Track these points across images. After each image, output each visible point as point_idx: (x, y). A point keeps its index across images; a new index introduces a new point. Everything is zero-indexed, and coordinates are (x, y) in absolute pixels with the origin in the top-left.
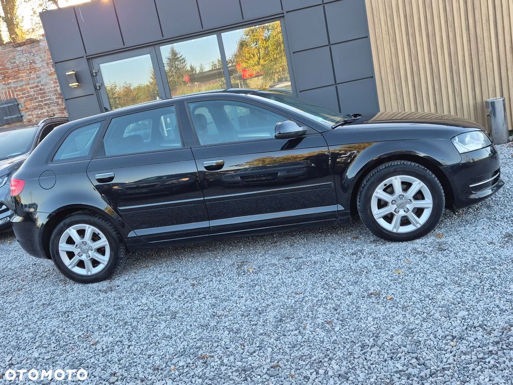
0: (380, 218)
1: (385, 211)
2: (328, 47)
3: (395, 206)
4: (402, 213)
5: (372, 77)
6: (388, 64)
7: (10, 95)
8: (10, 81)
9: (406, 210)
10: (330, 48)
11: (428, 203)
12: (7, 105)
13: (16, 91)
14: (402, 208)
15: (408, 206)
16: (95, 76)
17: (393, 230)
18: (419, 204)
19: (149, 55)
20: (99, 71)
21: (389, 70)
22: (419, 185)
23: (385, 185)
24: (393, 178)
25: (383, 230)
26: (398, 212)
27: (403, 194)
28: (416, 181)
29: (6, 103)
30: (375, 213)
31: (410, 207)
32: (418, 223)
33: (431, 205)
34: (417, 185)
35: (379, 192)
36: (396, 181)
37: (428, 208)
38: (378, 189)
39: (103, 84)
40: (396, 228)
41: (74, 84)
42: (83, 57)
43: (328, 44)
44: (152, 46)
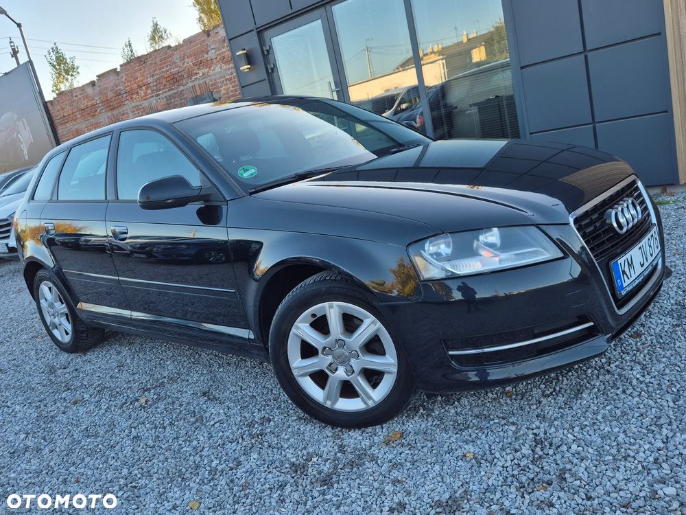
0: (304, 375)
1: (313, 364)
3: (330, 359)
4: (341, 373)
9: (349, 368)
11: (388, 362)
14: (343, 363)
15: (353, 362)
16: (267, 54)
17: (325, 402)
18: (374, 362)
19: (320, 21)
20: (271, 47)
22: (372, 326)
23: (313, 315)
24: (326, 304)
25: (308, 401)
26: (336, 370)
27: (344, 339)
28: (369, 317)
30: (294, 366)
31: (356, 365)
32: (370, 398)
33: (395, 370)
34: (370, 325)
35: (302, 329)
36: (333, 311)
37: (389, 373)
38: (300, 322)
39: (275, 65)
40: (330, 400)
41: (245, 67)
42: (253, 30)
44: (322, 6)
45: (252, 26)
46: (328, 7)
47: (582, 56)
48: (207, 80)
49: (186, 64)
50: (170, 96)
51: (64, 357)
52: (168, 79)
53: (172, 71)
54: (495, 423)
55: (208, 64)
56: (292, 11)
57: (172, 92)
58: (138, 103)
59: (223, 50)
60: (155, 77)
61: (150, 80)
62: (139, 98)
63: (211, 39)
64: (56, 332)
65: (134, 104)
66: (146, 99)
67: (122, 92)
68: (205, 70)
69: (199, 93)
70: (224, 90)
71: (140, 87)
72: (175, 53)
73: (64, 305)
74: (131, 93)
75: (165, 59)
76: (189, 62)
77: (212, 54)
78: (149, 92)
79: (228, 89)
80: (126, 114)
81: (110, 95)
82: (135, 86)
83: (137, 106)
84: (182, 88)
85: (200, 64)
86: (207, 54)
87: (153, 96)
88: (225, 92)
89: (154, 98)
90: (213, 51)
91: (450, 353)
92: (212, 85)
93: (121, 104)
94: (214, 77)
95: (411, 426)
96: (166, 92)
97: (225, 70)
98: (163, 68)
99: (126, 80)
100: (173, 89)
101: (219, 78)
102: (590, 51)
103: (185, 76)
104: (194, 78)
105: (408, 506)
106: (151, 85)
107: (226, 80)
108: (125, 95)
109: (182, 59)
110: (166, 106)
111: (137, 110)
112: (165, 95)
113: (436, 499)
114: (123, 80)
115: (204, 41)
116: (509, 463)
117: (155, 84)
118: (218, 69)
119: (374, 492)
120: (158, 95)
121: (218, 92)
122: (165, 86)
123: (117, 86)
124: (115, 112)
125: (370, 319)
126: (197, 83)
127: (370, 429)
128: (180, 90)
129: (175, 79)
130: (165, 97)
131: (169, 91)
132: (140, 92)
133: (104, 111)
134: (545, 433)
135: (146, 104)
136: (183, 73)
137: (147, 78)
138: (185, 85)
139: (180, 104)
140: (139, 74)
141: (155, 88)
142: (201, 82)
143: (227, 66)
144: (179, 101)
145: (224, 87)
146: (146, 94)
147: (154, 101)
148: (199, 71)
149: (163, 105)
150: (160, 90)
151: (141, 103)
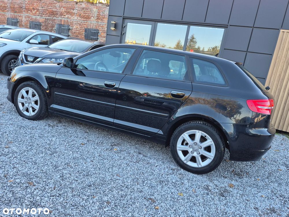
2: (246, 52)
5: (265, 79)
6: (278, 75)
7: (97, 27)
8: (99, 21)
10: (247, 53)
12: (94, 31)
13: (100, 26)
19: (151, 26)
20: (126, 26)
21: (276, 79)
29: (94, 30)
41: (113, 28)
43: (246, 51)
44: (154, 21)
45: (122, 15)
46: (156, 22)
48: (69, 20)
49: (61, 10)
50: (48, 19)
52: (50, 12)
53: (53, 9)
55: (72, 14)
56: (142, 18)
57: (49, 18)
58: (30, 15)
59: (81, 12)
60: (43, 8)
61: (40, 8)
62: (31, 13)
63: (77, 6)
65: (27, 15)
66: (35, 15)
67: (23, 7)
68: (70, 16)
69: (63, 23)
70: (75, 27)
71: (34, 9)
72: (58, 3)
74: (28, 10)
75: (51, 3)
77: (75, 11)
78: (37, 13)
79: (78, 27)
80: (21, 17)
81: (16, 6)
82: (32, 8)
83: (29, 16)
84: (55, 18)
85: (68, 13)
86: (73, 10)
87: (39, 15)
88: (75, 28)
89: (39, 16)
90: (77, 11)
92: (70, 23)
93: (20, 12)
94: (72, 20)
96: (46, 16)
97: (79, 20)
98: (49, 6)
99: (28, 3)
101: (75, 22)
103: (59, 14)
104: (62, 16)
106: (40, 11)
107: (78, 24)
108: (24, 9)
109: (60, 7)
110: (44, 22)
111: (28, 18)
112: (46, 17)
114: (26, 3)
115: (73, 5)
117: (42, 11)
118: (76, 18)
120: (42, 16)
121: (72, 26)
122: (47, 14)
123: (22, 4)
124: (16, 14)
126: (63, 19)
128: (54, 18)
129: (53, 13)
130: (45, 18)
131: (48, 16)
132: (33, 11)
133: (10, 11)
135: (34, 17)
136: (58, 13)
137: (39, 7)
138: (57, 18)
139: (52, 24)
140: (35, 4)
141: (41, 12)
142: (66, 19)
143: (81, 19)
144: (52, 23)
145: (76, 26)
146: (36, 13)
147: (38, 18)
148: (66, 15)
149: (43, 21)
150: (44, 14)
151: (31, 16)
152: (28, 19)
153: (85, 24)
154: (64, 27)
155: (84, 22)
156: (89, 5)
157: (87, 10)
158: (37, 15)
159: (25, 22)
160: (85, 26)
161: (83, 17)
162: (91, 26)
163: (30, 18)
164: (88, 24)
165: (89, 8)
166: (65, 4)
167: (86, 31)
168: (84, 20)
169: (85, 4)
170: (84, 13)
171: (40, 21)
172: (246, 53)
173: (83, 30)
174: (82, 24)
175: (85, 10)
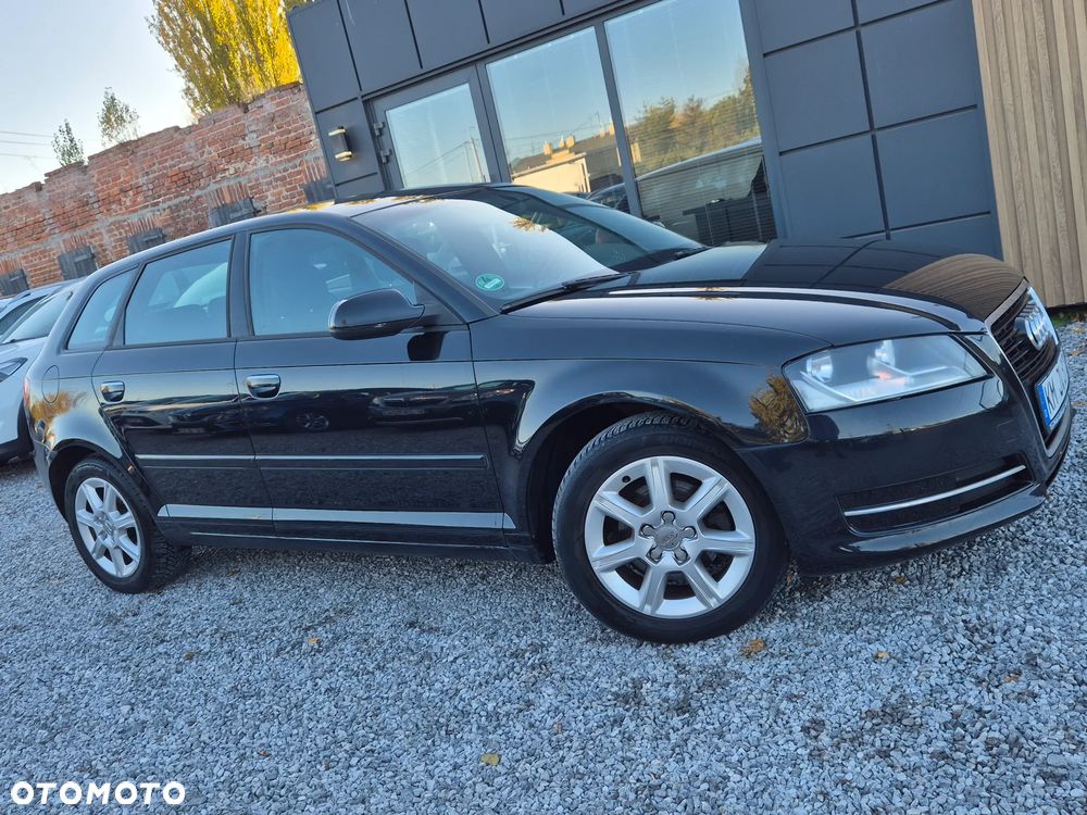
0: (608, 570)
1: (623, 551)
3: (650, 542)
4: (668, 562)
5: (975, 106)
9: (680, 553)
11: (742, 538)
14: (671, 546)
15: (687, 544)
16: (379, 134)
17: (642, 607)
18: (718, 541)
19: (467, 86)
20: (385, 124)
22: (717, 488)
23: (626, 479)
24: (647, 461)
25: (614, 606)
26: (660, 557)
27: (673, 509)
28: (713, 476)
30: (594, 556)
31: (691, 547)
32: (712, 594)
33: (751, 550)
34: (714, 486)
35: (608, 499)
36: (656, 471)
37: (740, 555)
38: (606, 490)
39: (392, 151)
40: (650, 604)
41: (344, 155)
42: (356, 98)
43: (853, 24)
44: (470, 64)
45: (355, 92)
46: (480, 66)
47: (868, 137)
48: (244, 181)
49: (205, 156)
50: (177, 206)
51: (123, 601)
52: (175, 179)
53: (181, 165)
54: (897, 616)
55: (245, 154)
56: (424, 71)
57: (180, 199)
58: (120, 218)
59: (271, 133)
60: (151, 176)
61: (141, 181)
62: (121, 209)
63: (250, 117)
64: (103, 562)
65: (111, 220)
66: (134, 211)
67: (91, 201)
68: (240, 165)
69: (228, 200)
70: (273, 195)
71: (124, 191)
72: (188, 137)
73: (129, 514)
74: (107, 202)
75: (169, 147)
76: (212, 152)
77: (251, 140)
78: (139, 199)
79: (280, 193)
80: (97, 235)
81: (70, 205)
82: (116, 190)
83: (119, 222)
84: (198, 193)
85: (231, 156)
86: (244, 139)
87: (147, 206)
88: (274, 198)
89: (150, 209)
90: (255, 135)
91: (847, 514)
92: (251, 188)
93: (89, 219)
94: (254, 176)
95: (772, 630)
96: (170, 199)
97: (275, 164)
98: (166, 161)
99: (98, 180)
100: (183, 195)
101: (264, 177)
102: (879, 129)
103: (204, 174)
104: (219, 176)
105: (827, 722)
106: (145, 188)
107: (277, 180)
108: (96, 205)
109: (200, 148)
110: (171, 221)
111: (118, 229)
112: (169, 203)
113: (865, 709)
114: (94, 180)
115: (237, 120)
116: (946, 658)
117: (151, 186)
118: (261, 163)
119: (765, 713)
120: (157, 204)
121: (261, 199)
122: (169, 189)
123: (82, 191)
124: (78, 233)
125: (714, 479)
126: (224, 184)
127: (711, 642)
128: (194, 196)
129: (186, 179)
130: (169, 207)
131: (176, 197)
132: (123, 199)
133: (57, 231)
134: (979, 619)
135: (134, 218)
136: (200, 170)
137: (137, 178)
138: (204, 188)
139: (196, 218)
140: (122, 171)
141: (150, 193)
142: (232, 182)
143: (279, 159)
144: (194, 213)
145: (272, 191)
146: (134, 202)
147: (148, 214)
148: (229, 166)
149: (166, 221)
150: (159, 197)
151: (125, 217)
152: (121, 234)
153: (299, 173)
154: (236, 211)
155: (290, 164)
156: (287, 96)
157: (287, 116)
158: (141, 209)
159: (115, 247)
160: (301, 180)
161: (285, 148)
162: (319, 170)
163: (123, 227)
164: (308, 168)
165: (289, 108)
166: (211, 130)
167: (312, 195)
168: (289, 160)
169: (273, 99)
170: (282, 134)
171: (158, 225)
172: (854, 32)
173: (300, 194)
174: (290, 175)
175: (278, 119)
